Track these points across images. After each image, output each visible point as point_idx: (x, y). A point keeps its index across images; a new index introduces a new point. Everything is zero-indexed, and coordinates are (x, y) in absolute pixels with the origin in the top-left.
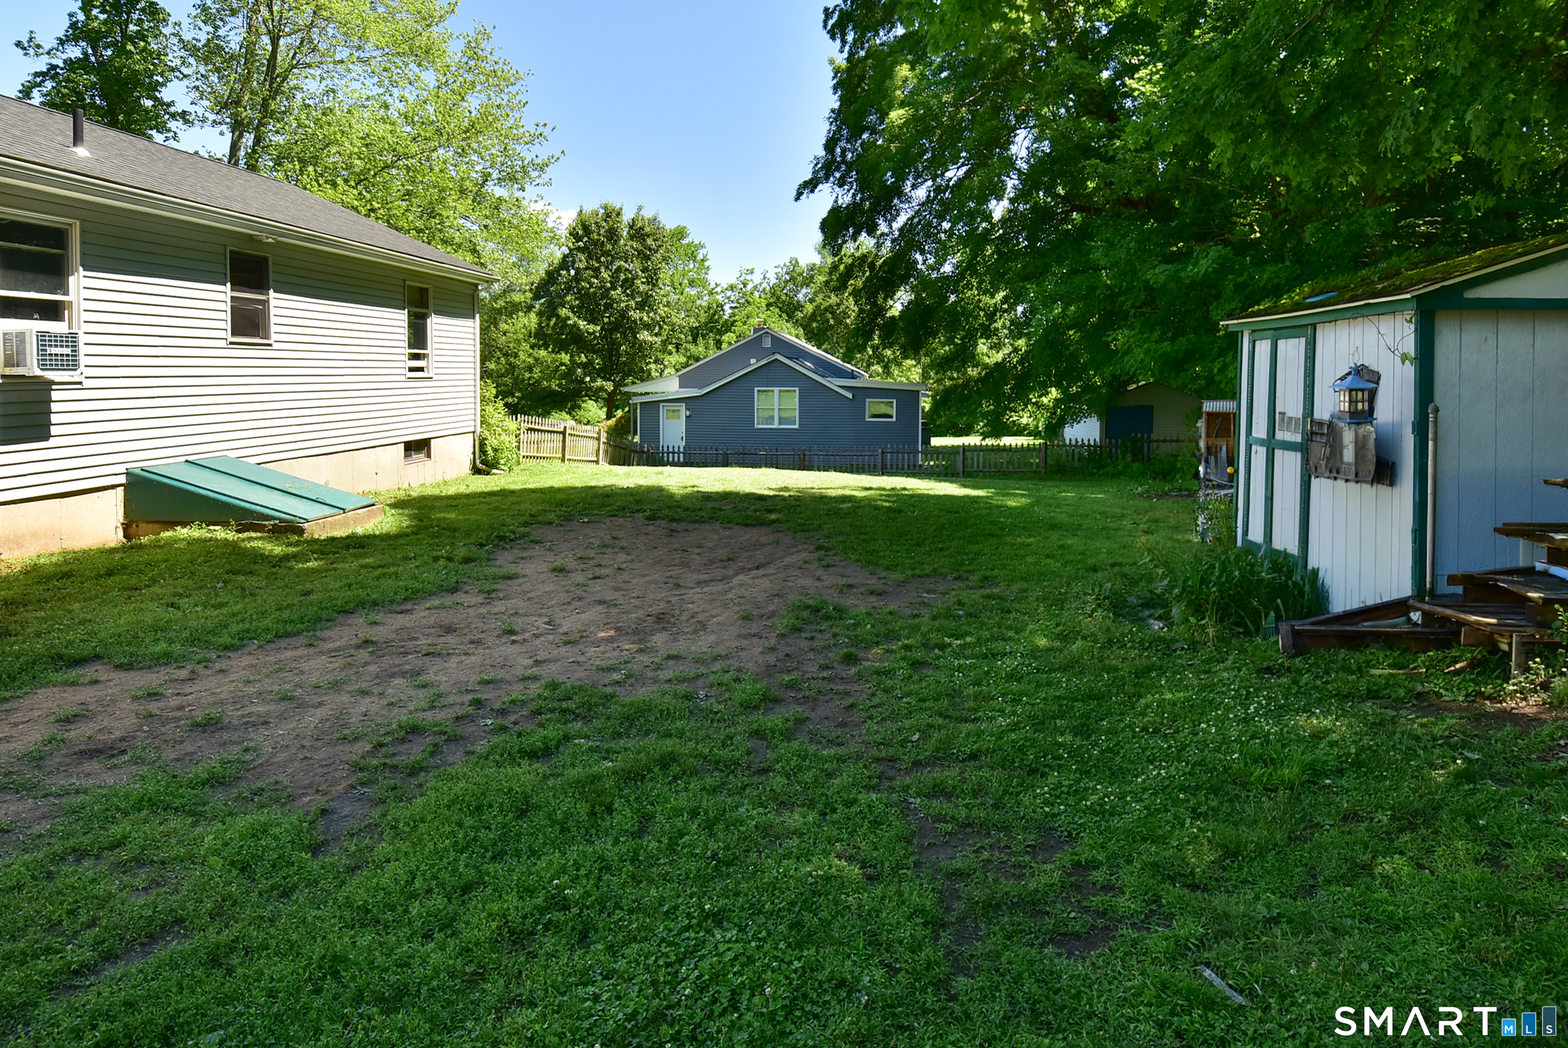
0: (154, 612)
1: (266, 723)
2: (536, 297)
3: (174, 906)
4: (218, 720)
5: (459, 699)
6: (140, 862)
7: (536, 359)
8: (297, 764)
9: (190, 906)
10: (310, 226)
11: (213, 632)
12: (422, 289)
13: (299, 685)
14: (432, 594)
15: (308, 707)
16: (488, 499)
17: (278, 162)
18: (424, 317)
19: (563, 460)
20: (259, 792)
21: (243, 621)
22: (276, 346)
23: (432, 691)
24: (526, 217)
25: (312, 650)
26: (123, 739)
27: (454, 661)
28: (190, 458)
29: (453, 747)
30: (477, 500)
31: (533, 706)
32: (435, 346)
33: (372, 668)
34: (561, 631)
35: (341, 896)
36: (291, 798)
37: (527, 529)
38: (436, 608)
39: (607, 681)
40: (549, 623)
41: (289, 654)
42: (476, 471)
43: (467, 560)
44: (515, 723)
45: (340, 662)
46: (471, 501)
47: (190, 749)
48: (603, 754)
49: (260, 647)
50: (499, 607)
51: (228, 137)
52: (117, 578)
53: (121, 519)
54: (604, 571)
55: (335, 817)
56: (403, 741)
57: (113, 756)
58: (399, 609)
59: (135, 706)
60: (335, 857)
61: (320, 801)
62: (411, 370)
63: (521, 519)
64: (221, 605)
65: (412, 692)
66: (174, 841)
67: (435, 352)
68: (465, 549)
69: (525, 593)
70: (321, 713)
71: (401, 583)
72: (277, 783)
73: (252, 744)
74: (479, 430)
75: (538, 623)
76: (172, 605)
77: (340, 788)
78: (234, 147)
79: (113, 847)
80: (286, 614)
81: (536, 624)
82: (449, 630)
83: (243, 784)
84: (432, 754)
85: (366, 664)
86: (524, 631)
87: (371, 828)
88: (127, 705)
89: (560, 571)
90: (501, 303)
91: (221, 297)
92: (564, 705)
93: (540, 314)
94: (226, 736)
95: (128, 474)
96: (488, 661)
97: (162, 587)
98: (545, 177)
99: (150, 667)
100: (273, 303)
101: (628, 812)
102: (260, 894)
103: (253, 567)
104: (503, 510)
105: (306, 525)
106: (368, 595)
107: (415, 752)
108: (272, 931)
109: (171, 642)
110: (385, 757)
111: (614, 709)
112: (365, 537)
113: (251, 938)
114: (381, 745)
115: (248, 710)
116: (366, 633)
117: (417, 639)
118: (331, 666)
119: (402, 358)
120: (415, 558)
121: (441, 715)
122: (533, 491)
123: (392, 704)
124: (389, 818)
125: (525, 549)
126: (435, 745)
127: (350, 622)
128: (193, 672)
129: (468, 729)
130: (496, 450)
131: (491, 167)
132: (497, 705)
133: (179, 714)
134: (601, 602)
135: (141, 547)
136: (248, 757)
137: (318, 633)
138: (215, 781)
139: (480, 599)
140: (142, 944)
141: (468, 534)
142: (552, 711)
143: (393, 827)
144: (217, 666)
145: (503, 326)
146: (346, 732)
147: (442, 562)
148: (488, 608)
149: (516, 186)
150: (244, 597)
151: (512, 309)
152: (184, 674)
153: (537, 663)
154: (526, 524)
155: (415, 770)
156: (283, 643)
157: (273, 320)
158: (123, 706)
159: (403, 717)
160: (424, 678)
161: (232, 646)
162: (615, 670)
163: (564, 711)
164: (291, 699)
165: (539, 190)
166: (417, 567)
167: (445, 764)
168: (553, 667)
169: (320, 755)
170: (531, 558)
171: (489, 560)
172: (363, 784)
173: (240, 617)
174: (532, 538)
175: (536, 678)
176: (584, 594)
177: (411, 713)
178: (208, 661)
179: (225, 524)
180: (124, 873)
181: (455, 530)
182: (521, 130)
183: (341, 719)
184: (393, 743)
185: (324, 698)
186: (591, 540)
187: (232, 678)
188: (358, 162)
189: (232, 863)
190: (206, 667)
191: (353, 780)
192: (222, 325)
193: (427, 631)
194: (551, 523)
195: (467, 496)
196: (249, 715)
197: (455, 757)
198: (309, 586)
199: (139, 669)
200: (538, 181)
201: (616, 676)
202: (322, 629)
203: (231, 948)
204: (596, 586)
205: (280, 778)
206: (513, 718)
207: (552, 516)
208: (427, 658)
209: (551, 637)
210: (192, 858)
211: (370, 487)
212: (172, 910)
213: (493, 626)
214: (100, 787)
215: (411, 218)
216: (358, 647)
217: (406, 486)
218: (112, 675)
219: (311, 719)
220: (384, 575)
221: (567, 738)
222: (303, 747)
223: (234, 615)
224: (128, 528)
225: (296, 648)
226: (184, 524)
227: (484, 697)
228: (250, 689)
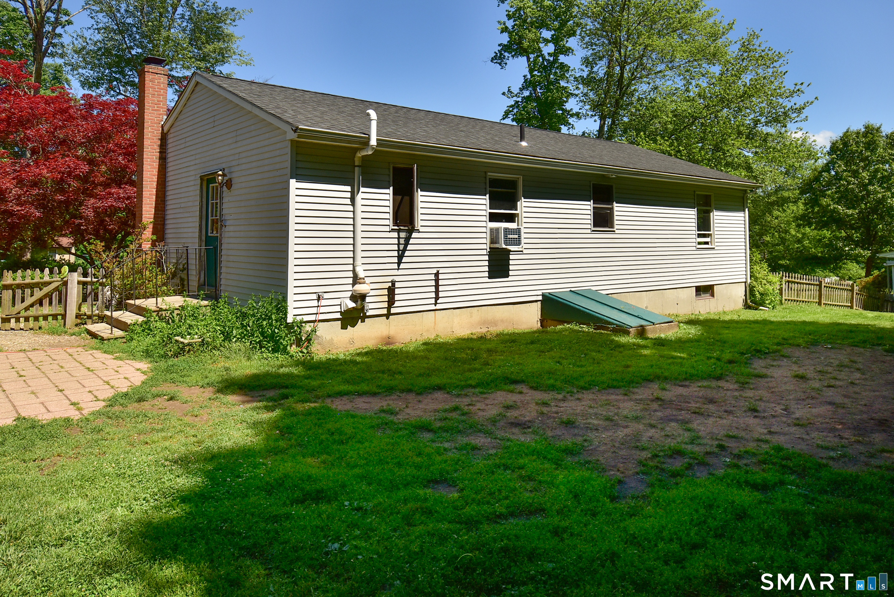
0: (549, 364)
1: (597, 429)
2: (802, 193)
3: (542, 502)
4: (574, 423)
5: (710, 442)
6: (530, 479)
7: (804, 234)
8: (609, 454)
9: (549, 505)
10: (636, 167)
11: (576, 379)
12: (707, 195)
13: (617, 414)
14: (703, 379)
15: (620, 426)
16: (752, 325)
17: (625, 131)
18: (708, 212)
19: (820, 303)
20: (589, 462)
21: (591, 376)
22: (617, 232)
23: (693, 434)
24: (788, 143)
25: (626, 398)
26: (529, 421)
27: (711, 420)
28: (572, 289)
29: (702, 468)
30: (743, 325)
31: (761, 458)
32: (716, 229)
33: (659, 414)
34: (793, 416)
35: (622, 525)
36: (604, 470)
37: (779, 348)
38: (705, 387)
39: (824, 455)
40: (785, 410)
41: (613, 397)
42: (747, 307)
43: (730, 362)
44: (746, 465)
45: (641, 406)
46: (739, 326)
47: (560, 434)
48: (809, 500)
49: (599, 391)
50: (749, 393)
51: (598, 121)
52: (535, 346)
53: (540, 317)
54: (838, 383)
55: (626, 486)
56: (671, 457)
57: (525, 428)
58: (680, 384)
59: (537, 407)
60: (622, 505)
61: (619, 475)
62: (700, 243)
63: (776, 341)
64: (582, 366)
65: (681, 432)
66: (545, 473)
67: (716, 233)
68: (731, 355)
69: (769, 388)
70: (627, 431)
71: (684, 369)
72: (598, 460)
73: (588, 438)
74: (749, 281)
75: (777, 409)
76: (559, 362)
77: (631, 472)
78: (601, 127)
79: (519, 468)
80: (614, 376)
81: (775, 409)
82: (712, 401)
83: (581, 456)
84: (687, 469)
85: (656, 411)
86: (764, 411)
87: (644, 497)
88: (533, 407)
89: (802, 378)
90: (773, 198)
91: (589, 207)
92: (784, 463)
93: (805, 204)
94: (576, 431)
95: (543, 295)
96: (734, 425)
97: (555, 352)
98: (803, 116)
99: (545, 391)
100: (616, 209)
101: (820, 541)
102: (582, 511)
103: (600, 349)
104: (762, 333)
105: (631, 329)
106: (662, 373)
107: (678, 465)
108: (584, 529)
109: (556, 380)
110: (658, 462)
111: (824, 473)
112: (665, 339)
113: (574, 529)
114: (657, 456)
115: (589, 421)
116: (658, 393)
117: (689, 403)
118: (635, 408)
119: (694, 236)
120: (695, 356)
121: (696, 449)
122: (788, 323)
123: (668, 436)
124: (655, 495)
125: (775, 360)
126: (689, 464)
127: (650, 386)
128: (565, 397)
129: (712, 460)
130: (761, 294)
131: (760, 115)
132: (736, 452)
133: (556, 415)
134: (830, 403)
135: (547, 332)
136: (586, 444)
137: (631, 389)
138: (569, 452)
139: (736, 386)
140: (526, 515)
141: (733, 346)
142: (774, 464)
143: (656, 501)
144: (576, 396)
145: (776, 213)
146: (638, 444)
147: (713, 361)
148: (741, 393)
149: (779, 125)
150: (594, 363)
151: (782, 202)
152: (560, 397)
153: (770, 433)
154: (778, 344)
155: (674, 475)
156: (611, 391)
157: (616, 218)
158: (531, 406)
159: (672, 443)
160: (690, 426)
161: (585, 387)
162: (833, 450)
163: (784, 466)
164: (612, 420)
165: (798, 125)
166: (696, 362)
167: (693, 475)
168: (782, 438)
169: (622, 453)
170: (779, 366)
171: (746, 363)
172: (643, 474)
173: (590, 374)
174: (782, 353)
175: (767, 442)
176: (817, 396)
177: (678, 443)
178: (572, 392)
179: (588, 324)
180: (523, 481)
181: (725, 342)
182: (783, 90)
183: (637, 437)
184: (665, 456)
185: (629, 424)
186: (832, 361)
187: (583, 403)
188: (669, 126)
189: (571, 492)
190: (571, 396)
191: (638, 469)
192: (589, 222)
193: (697, 399)
194: (799, 346)
195: (737, 322)
196: (589, 424)
197: (702, 475)
198: (629, 363)
199: (541, 391)
200: (796, 119)
201: (832, 454)
202: (633, 387)
203: (565, 530)
204: (830, 393)
205: (601, 458)
206: (745, 461)
207: (801, 341)
208: (693, 415)
209: (784, 419)
210: (552, 483)
211: (673, 311)
212: (541, 504)
213: (742, 404)
214: (518, 440)
215: (703, 154)
216: (652, 401)
217: (697, 313)
218: (528, 391)
219: (621, 433)
220: (673, 363)
221: (782, 483)
222: (614, 446)
223: (587, 372)
224: (542, 321)
225: (618, 395)
226: (568, 323)
227: (727, 445)
228: (591, 411)
